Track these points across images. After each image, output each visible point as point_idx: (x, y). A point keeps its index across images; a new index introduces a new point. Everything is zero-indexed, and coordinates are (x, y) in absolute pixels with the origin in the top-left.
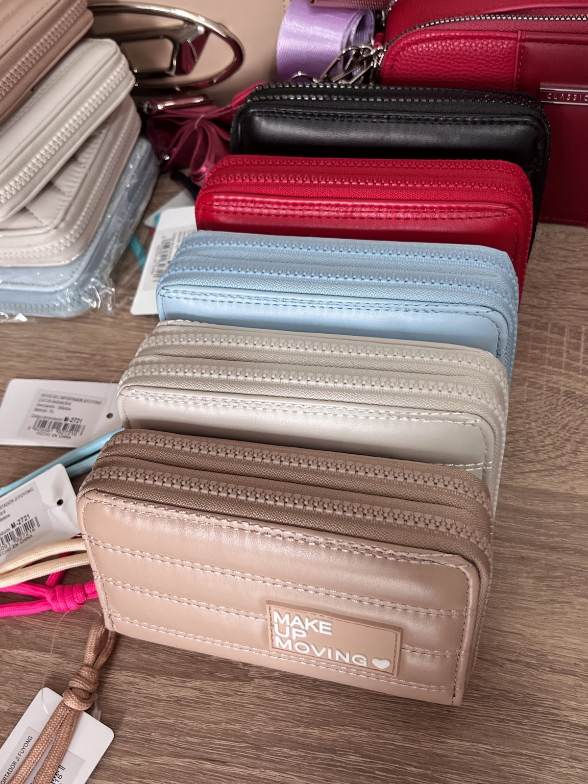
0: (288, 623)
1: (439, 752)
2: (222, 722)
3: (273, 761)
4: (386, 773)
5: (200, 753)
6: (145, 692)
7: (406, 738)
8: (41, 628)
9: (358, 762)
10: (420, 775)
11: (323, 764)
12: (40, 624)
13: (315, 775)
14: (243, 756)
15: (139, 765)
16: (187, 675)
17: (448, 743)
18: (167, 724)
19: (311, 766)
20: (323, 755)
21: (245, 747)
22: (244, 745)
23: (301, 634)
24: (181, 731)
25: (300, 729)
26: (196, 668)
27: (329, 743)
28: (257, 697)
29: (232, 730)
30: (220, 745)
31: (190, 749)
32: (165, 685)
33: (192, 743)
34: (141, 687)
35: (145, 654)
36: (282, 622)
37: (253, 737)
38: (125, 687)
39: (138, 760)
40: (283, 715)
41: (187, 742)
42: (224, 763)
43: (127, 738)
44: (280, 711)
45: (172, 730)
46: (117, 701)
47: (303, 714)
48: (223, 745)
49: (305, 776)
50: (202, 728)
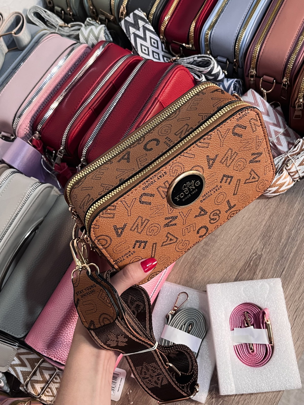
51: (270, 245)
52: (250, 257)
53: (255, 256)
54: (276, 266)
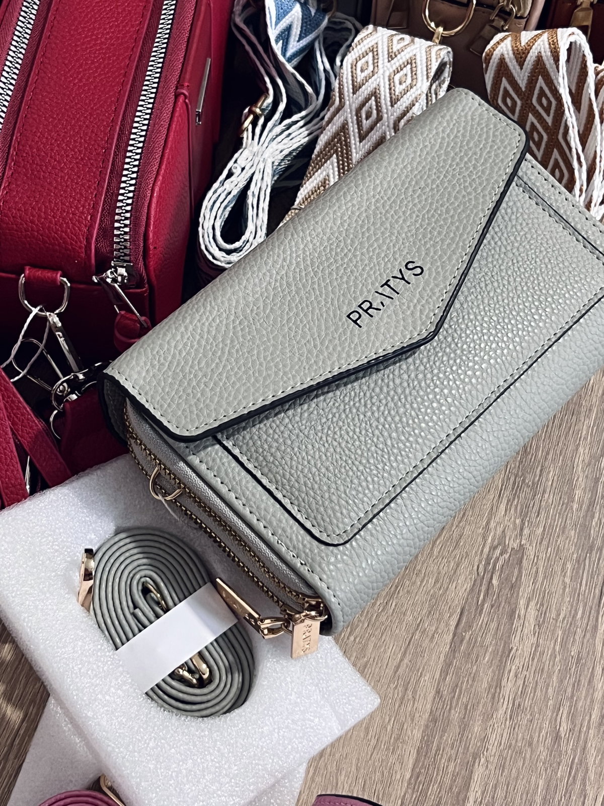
51: (543, 514)
52: (487, 563)
53: (501, 554)
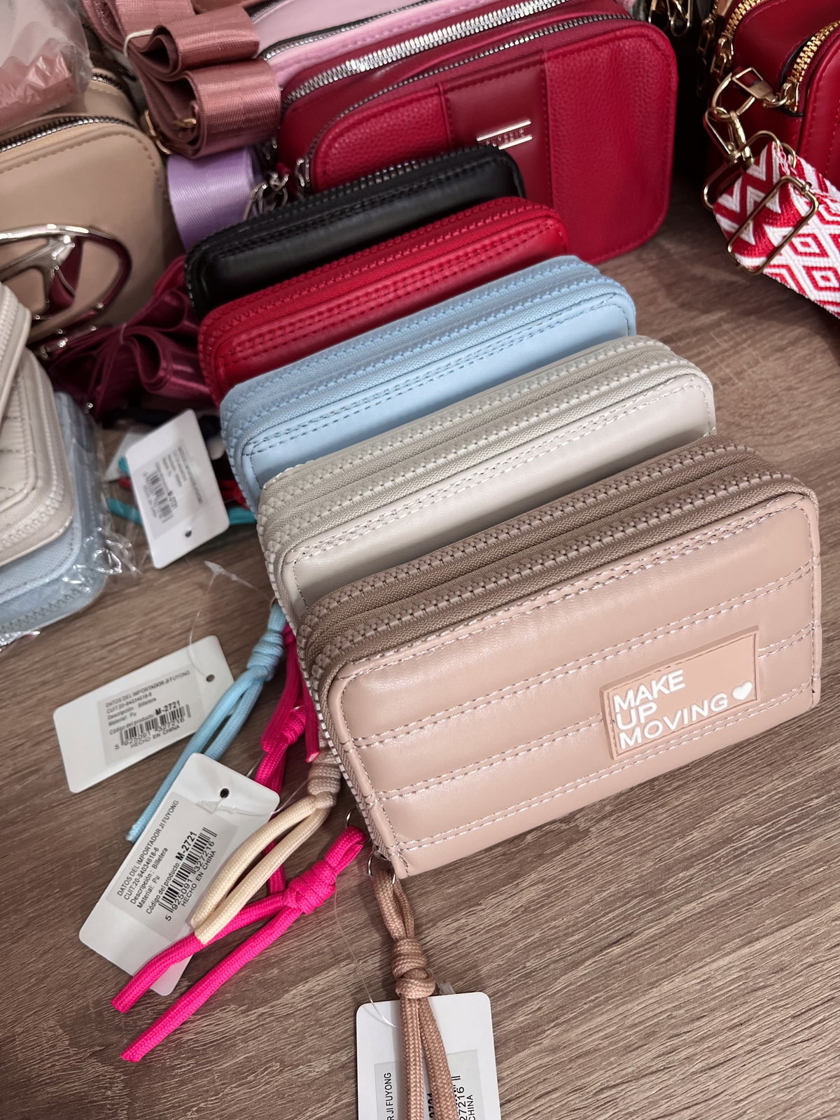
0: (633, 705)
1: (824, 768)
2: (592, 896)
3: (679, 896)
4: (796, 823)
5: (596, 945)
6: (482, 927)
7: (784, 779)
8: (300, 948)
9: (761, 833)
10: (828, 801)
11: (730, 860)
12: (296, 944)
13: (732, 876)
14: (643, 913)
15: (540, 1009)
16: (514, 877)
17: (825, 755)
18: (535, 942)
19: (720, 871)
20: (722, 852)
21: (639, 903)
22: (635, 901)
23: (651, 708)
24: (556, 938)
25: (678, 844)
26: (519, 862)
27: (717, 836)
28: (608, 845)
29: (610, 897)
30: (610, 920)
31: (582, 949)
32: (498, 905)
33: (579, 941)
34: (474, 925)
35: (449, 888)
36: (625, 707)
37: (638, 886)
38: (455, 939)
39: (535, 1005)
40: (650, 843)
41: (573, 944)
42: (630, 935)
43: (502, 990)
44: (643, 841)
45: (545, 944)
46: (457, 960)
47: (668, 827)
48: (614, 918)
49: (723, 885)
50: (577, 918)
54: (608, 905)
